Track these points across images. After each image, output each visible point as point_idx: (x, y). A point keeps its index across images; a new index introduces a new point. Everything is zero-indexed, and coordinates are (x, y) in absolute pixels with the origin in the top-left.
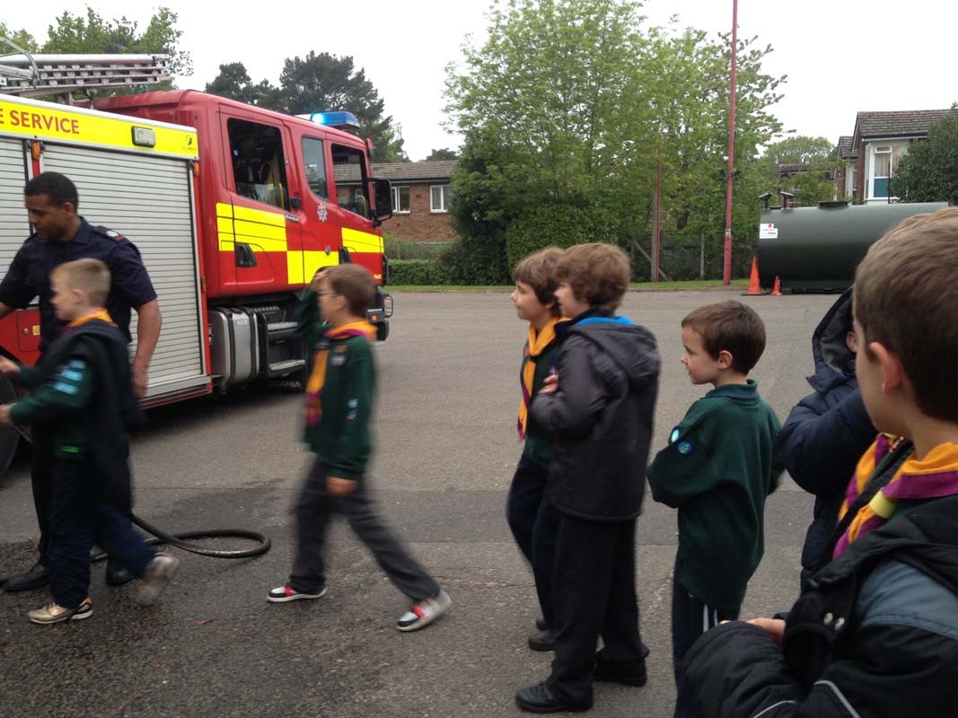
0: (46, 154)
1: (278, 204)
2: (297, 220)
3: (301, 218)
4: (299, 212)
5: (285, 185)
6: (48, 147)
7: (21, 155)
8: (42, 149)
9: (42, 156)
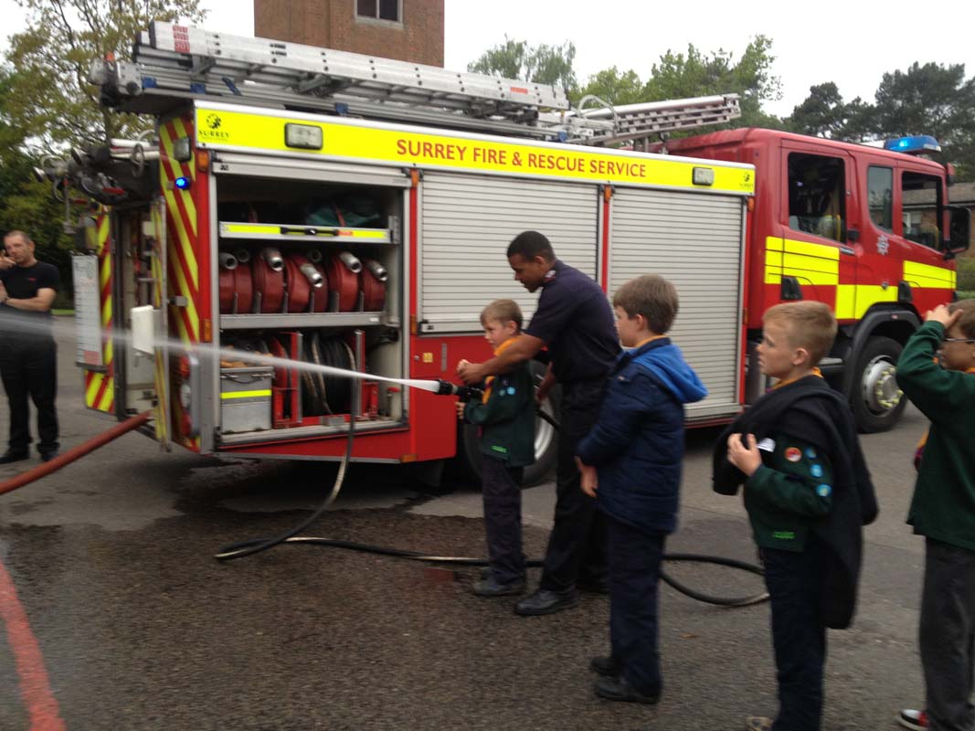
0: (616, 196)
1: (834, 237)
2: (853, 253)
3: (857, 250)
4: (856, 244)
5: (843, 217)
6: (618, 191)
7: (595, 198)
8: (613, 192)
9: (612, 198)
